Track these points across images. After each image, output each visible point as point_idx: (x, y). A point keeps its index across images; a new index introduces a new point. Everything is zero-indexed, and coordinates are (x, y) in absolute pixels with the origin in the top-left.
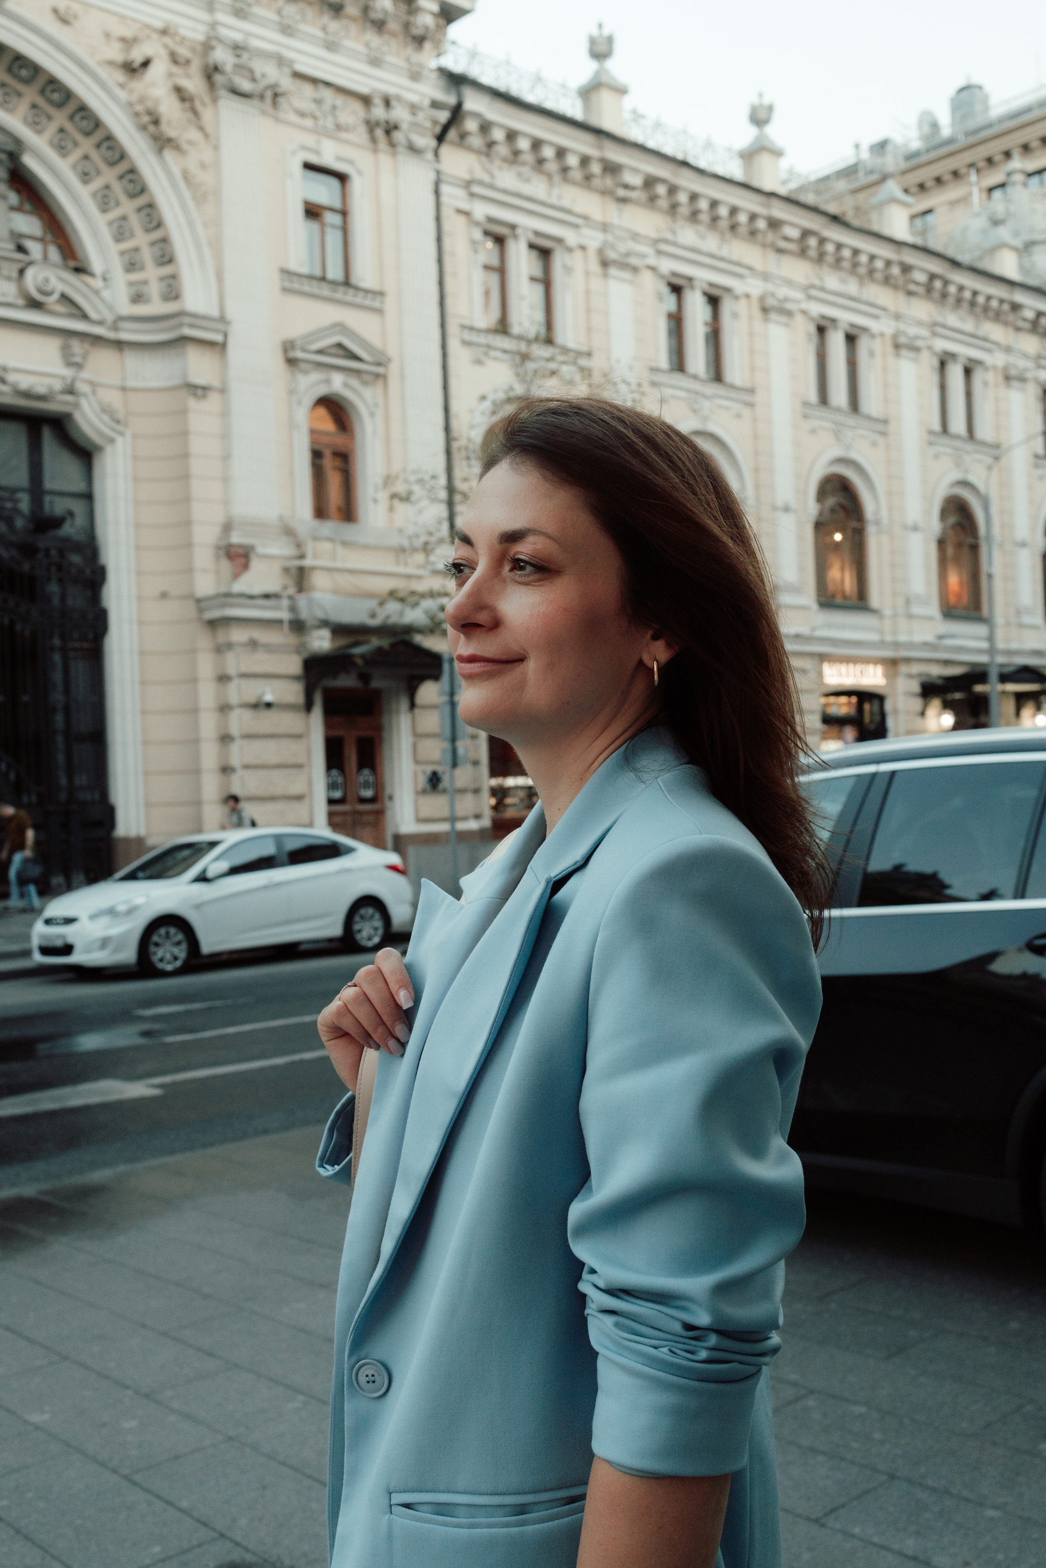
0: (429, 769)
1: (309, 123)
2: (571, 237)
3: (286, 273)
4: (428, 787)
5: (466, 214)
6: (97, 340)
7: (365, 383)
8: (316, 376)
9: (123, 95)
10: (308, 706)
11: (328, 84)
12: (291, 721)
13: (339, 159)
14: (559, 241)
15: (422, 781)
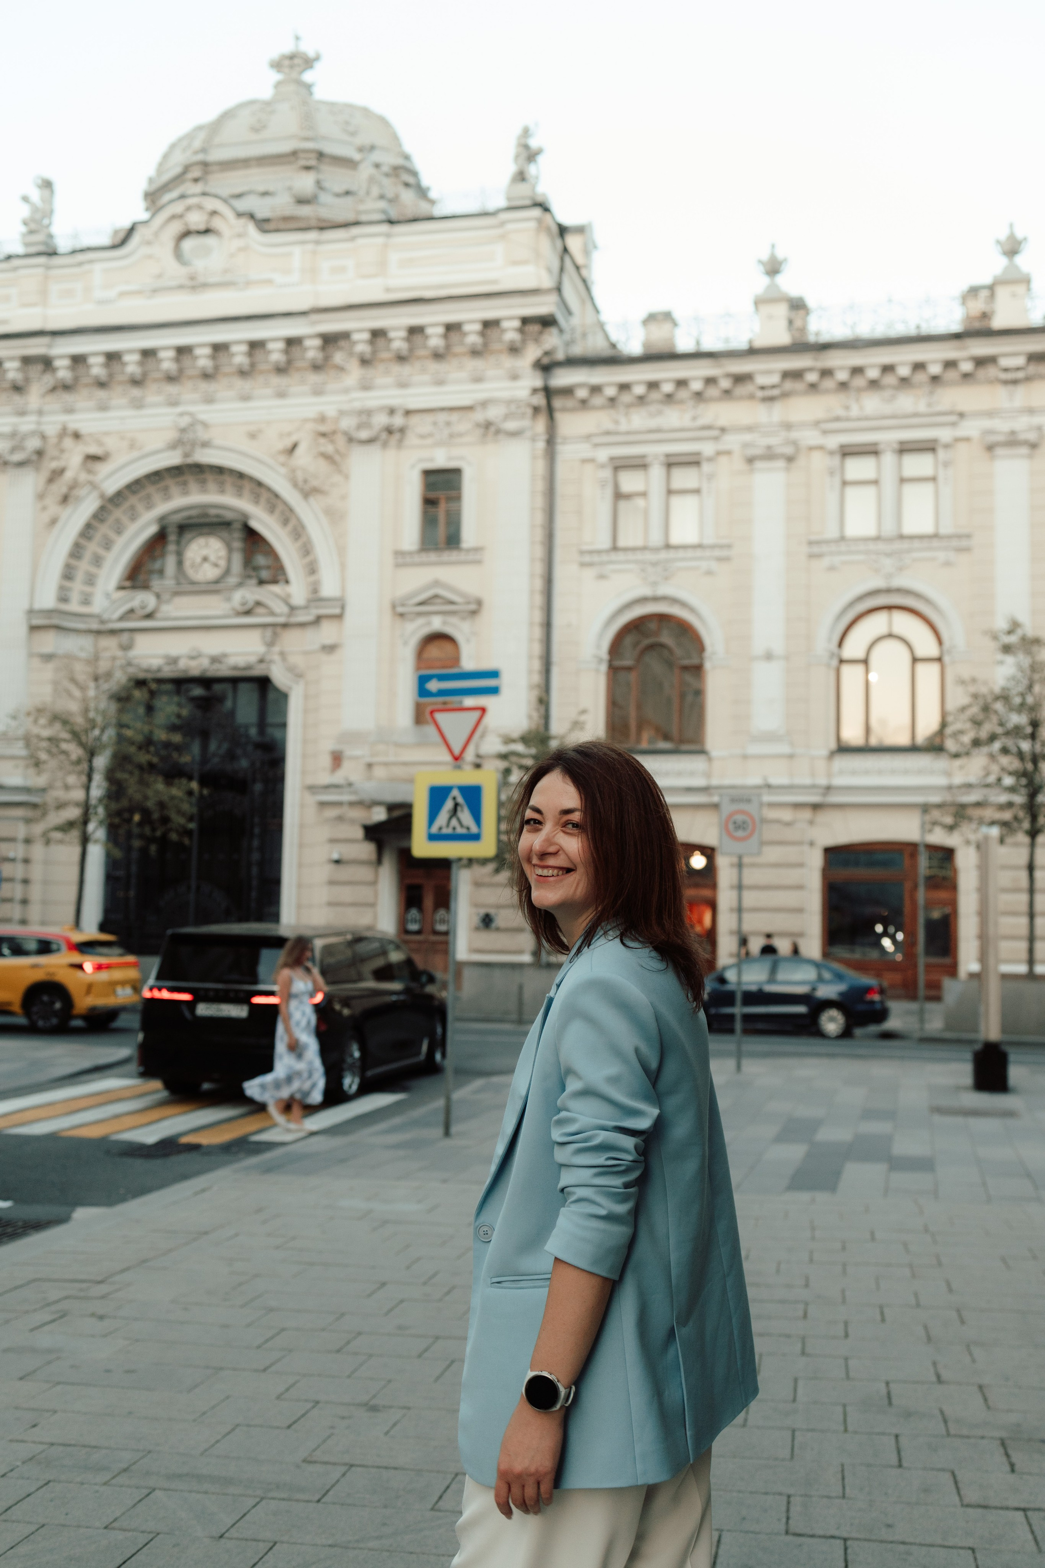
0: (483, 911)
1: (429, 441)
2: (707, 449)
3: (398, 553)
4: (481, 925)
5: (592, 460)
6: (285, 626)
7: (463, 619)
8: (421, 621)
9: (283, 470)
10: (379, 861)
11: (442, 409)
12: (365, 873)
13: (450, 458)
14: (698, 454)
15: (476, 920)
